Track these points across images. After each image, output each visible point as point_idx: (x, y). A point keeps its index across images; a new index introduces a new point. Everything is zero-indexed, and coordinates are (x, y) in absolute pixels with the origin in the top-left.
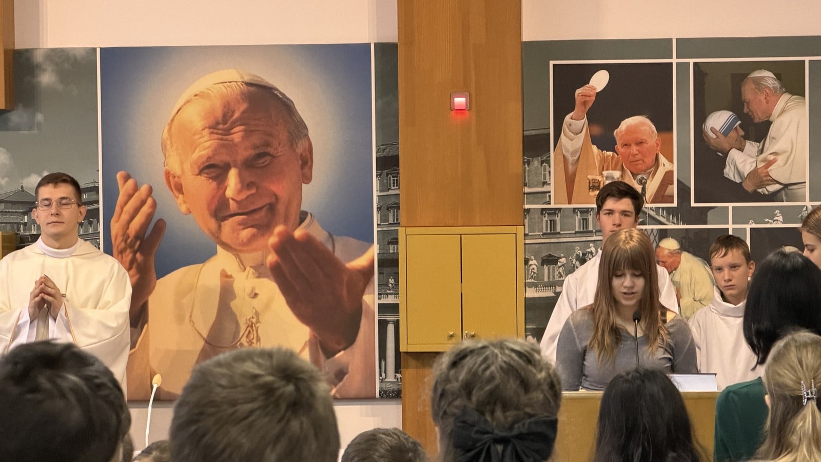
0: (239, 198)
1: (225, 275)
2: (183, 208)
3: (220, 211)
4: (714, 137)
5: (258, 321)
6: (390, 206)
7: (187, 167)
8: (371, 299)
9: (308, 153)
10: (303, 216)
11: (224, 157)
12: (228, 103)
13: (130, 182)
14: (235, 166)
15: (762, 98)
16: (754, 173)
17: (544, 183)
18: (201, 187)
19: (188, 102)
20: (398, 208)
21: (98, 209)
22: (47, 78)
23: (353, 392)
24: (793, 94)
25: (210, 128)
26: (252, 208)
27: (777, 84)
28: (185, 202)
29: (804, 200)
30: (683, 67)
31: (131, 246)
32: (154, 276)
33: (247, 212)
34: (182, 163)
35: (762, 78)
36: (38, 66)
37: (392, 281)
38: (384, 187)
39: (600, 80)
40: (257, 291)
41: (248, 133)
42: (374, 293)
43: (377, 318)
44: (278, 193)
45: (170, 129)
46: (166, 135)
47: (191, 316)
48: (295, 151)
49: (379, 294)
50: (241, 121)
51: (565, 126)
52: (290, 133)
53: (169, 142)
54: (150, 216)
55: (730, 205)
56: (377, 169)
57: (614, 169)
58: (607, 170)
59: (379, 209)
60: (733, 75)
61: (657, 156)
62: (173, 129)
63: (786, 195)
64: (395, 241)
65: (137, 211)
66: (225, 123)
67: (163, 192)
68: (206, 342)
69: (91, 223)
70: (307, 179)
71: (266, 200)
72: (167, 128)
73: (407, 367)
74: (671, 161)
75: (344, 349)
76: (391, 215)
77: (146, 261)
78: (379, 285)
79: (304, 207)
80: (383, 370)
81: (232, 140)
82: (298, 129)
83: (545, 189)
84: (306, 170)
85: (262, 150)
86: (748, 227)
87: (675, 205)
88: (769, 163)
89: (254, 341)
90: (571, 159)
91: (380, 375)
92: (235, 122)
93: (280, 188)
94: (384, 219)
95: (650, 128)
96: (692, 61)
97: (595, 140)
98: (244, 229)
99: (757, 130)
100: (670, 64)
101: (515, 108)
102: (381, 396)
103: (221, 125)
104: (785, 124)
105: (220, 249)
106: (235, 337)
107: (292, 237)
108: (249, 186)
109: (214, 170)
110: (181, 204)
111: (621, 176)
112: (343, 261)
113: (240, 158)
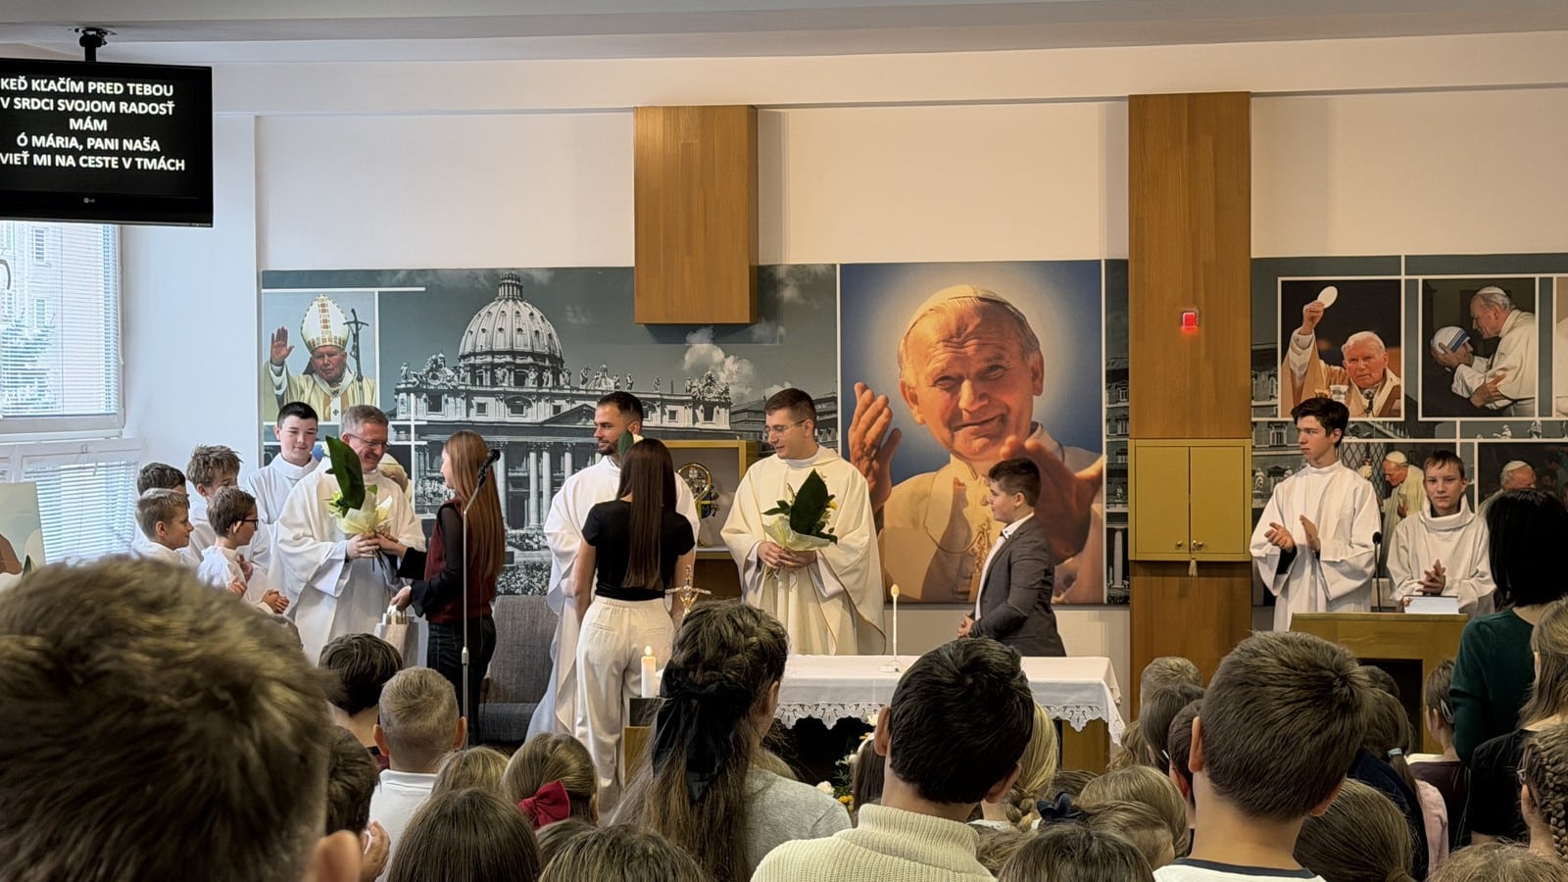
0: (972, 409)
1: (958, 484)
2: (918, 419)
3: (953, 421)
4: (1443, 352)
6: (1119, 418)
7: (922, 378)
8: (1100, 508)
9: (1039, 366)
10: (1033, 427)
11: (957, 370)
12: (962, 318)
13: (868, 393)
14: (968, 378)
15: (1491, 314)
16: (1483, 388)
18: (934, 398)
19: (923, 316)
20: (1127, 420)
21: (836, 419)
22: (789, 293)
23: (1081, 599)
24: (1523, 310)
25: (944, 341)
26: (984, 419)
27: (1507, 301)
28: (919, 412)
29: (1534, 416)
30: (1411, 284)
31: (868, 454)
32: (890, 483)
33: (979, 422)
34: (917, 374)
35: (1492, 294)
36: (780, 282)
37: (1120, 491)
38: (1112, 400)
39: (1328, 297)
41: (981, 346)
42: (1102, 502)
43: (1105, 526)
44: (1010, 404)
45: (906, 342)
46: (902, 348)
47: (924, 522)
48: (1026, 363)
49: (1108, 503)
50: (975, 334)
51: (1292, 340)
52: (1022, 346)
53: (904, 355)
54: (886, 426)
55: (1458, 420)
56: (1107, 382)
57: (1342, 383)
58: (1334, 384)
59: (1108, 420)
60: (1462, 292)
61: (1385, 371)
62: (908, 343)
63: (1515, 409)
64: (1124, 452)
65: (873, 421)
66: (959, 336)
67: (899, 402)
68: (939, 547)
69: (829, 432)
70: (1038, 391)
71: (998, 412)
72: (903, 341)
73: (1135, 575)
74: (1399, 376)
75: (1073, 556)
76: (1119, 427)
77: (882, 469)
78: (1108, 495)
79: (1033, 419)
81: (965, 353)
82: (1030, 343)
83: (1272, 402)
84: (1037, 382)
85: (994, 363)
86: (1476, 441)
87: (1402, 419)
88: (1499, 379)
90: (1298, 373)
91: (1108, 582)
92: (968, 336)
93: (1012, 399)
94: (1113, 430)
95: (1378, 343)
96: (1420, 278)
97: (1322, 355)
98: (976, 439)
99: (1485, 346)
100: (1399, 281)
101: (1243, 325)
102: (1109, 602)
103: (955, 338)
104: (1513, 343)
105: (952, 458)
106: (966, 543)
107: (1022, 447)
108: (982, 397)
109: (948, 381)
110: (915, 414)
111: (1349, 390)
112: (1072, 471)
113: (973, 370)
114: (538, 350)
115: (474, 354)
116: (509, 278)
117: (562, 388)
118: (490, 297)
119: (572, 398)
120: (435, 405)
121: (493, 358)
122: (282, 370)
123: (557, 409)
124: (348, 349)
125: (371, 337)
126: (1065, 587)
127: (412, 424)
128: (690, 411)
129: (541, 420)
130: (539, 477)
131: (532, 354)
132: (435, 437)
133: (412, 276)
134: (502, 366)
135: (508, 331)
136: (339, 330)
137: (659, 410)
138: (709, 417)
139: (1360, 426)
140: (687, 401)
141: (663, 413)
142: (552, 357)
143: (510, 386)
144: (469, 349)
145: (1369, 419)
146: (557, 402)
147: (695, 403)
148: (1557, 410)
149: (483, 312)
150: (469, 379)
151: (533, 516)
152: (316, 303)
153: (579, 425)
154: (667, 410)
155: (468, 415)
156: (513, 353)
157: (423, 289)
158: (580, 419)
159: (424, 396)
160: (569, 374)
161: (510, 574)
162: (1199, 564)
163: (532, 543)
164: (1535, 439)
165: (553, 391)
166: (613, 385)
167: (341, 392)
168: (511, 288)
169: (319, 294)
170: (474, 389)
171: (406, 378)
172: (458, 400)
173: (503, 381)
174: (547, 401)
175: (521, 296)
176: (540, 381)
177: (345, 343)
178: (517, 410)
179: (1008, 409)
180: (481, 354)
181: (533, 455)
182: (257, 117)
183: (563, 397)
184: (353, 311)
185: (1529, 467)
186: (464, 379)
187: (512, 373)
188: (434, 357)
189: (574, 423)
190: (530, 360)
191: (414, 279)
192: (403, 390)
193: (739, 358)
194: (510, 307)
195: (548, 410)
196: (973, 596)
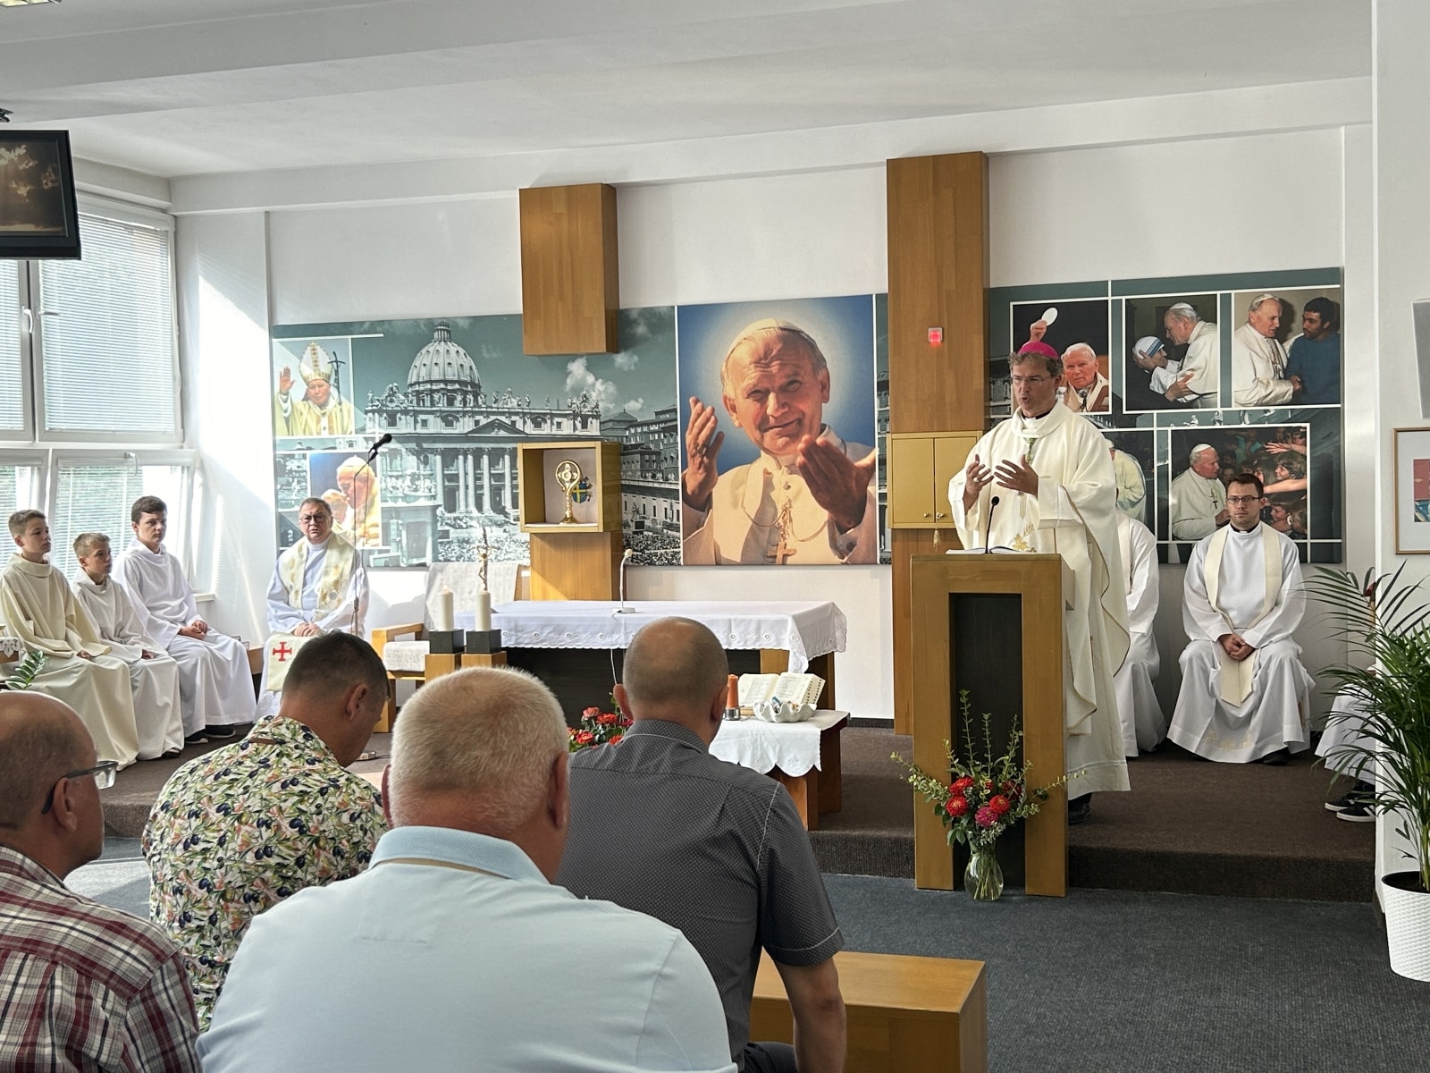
0: (775, 416)
1: (766, 473)
2: (737, 424)
3: (762, 425)
4: (1142, 357)
5: (790, 507)
7: (739, 391)
8: (873, 489)
9: (826, 379)
10: (823, 428)
11: (766, 385)
12: (768, 344)
13: (699, 404)
14: (773, 391)
15: (1182, 325)
16: (1175, 386)
17: (1006, 398)
18: (748, 407)
19: (739, 344)
20: (889, 420)
21: (677, 425)
22: (641, 330)
23: (860, 559)
24: (1207, 321)
25: (755, 363)
26: (786, 422)
27: (1194, 314)
28: (737, 419)
29: (1216, 407)
30: (1117, 304)
31: (700, 452)
32: (717, 473)
33: (782, 425)
34: (735, 390)
35: (1182, 309)
36: (635, 321)
38: (882, 404)
40: (789, 484)
41: (782, 366)
43: (878, 503)
44: (804, 410)
45: (726, 366)
46: (724, 369)
47: (742, 503)
48: (817, 378)
50: (777, 357)
52: (813, 364)
53: (726, 374)
54: (713, 430)
55: (1155, 412)
56: (877, 390)
59: (879, 421)
60: (1157, 308)
61: (1096, 374)
62: (728, 364)
63: (1201, 403)
64: (885, 445)
65: (704, 426)
66: (766, 358)
68: (753, 522)
69: (672, 435)
70: (826, 399)
71: (796, 416)
72: (724, 363)
73: (896, 541)
74: (1107, 378)
75: (854, 527)
76: (884, 426)
77: (710, 463)
79: (822, 422)
80: (882, 543)
81: (771, 372)
82: (819, 362)
84: (825, 392)
85: (792, 378)
86: (1169, 429)
88: (1188, 378)
89: (788, 521)
92: (773, 358)
93: (806, 407)
94: (881, 428)
95: (1090, 352)
96: (1124, 298)
98: (780, 438)
99: (1177, 351)
100: (1107, 301)
103: (762, 361)
104: (1201, 346)
105: (762, 452)
106: (774, 518)
107: (815, 443)
108: (783, 405)
109: (758, 394)
110: (735, 420)
111: (1067, 391)
112: (852, 461)
113: (777, 385)
114: (463, 378)
115: (419, 383)
116: (441, 325)
117: (480, 407)
118: (428, 340)
119: (488, 414)
120: (392, 423)
121: (432, 385)
122: (287, 399)
123: (477, 422)
124: (332, 381)
125: (348, 371)
126: (848, 551)
127: (377, 436)
128: (572, 422)
129: (466, 431)
130: (466, 474)
131: (459, 382)
132: (393, 446)
133: (374, 326)
134: (438, 391)
135: (441, 365)
137: (549, 421)
138: (584, 426)
140: (569, 415)
141: (552, 424)
142: (472, 384)
143: (443, 406)
144: (414, 380)
146: (477, 418)
147: (575, 416)
148: (1236, 402)
149: (424, 351)
150: (415, 402)
151: (462, 503)
152: (309, 348)
153: (493, 434)
154: (555, 422)
155: (415, 429)
156: (446, 382)
157: (382, 335)
158: (493, 430)
159: (385, 415)
160: (485, 396)
161: (447, 546)
163: (462, 523)
164: (1218, 426)
165: (474, 409)
166: (515, 404)
167: (328, 414)
168: (443, 332)
169: (310, 342)
170: (419, 409)
171: (372, 402)
172: (408, 417)
173: (439, 403)
174: (470, 417)
175: (450, 338)
176: (464, 402)
177: (329, 377)
178: (449, 424)
179: (803, 412)
180: (424, 382)
181: (461, 457)
182: (266, 213)
183: (481, 413)
184: (334, 353)
185: (1213, 449)
186: (411, 402)
187: (445, 396)
188: (391, 386)
189: (489, 433)
190: (457, 386)
191: (375, 328)
192: (370, 411)
193: (606, 380)
194: (442, 347)
195: (471, 423)
196: (779, 559)
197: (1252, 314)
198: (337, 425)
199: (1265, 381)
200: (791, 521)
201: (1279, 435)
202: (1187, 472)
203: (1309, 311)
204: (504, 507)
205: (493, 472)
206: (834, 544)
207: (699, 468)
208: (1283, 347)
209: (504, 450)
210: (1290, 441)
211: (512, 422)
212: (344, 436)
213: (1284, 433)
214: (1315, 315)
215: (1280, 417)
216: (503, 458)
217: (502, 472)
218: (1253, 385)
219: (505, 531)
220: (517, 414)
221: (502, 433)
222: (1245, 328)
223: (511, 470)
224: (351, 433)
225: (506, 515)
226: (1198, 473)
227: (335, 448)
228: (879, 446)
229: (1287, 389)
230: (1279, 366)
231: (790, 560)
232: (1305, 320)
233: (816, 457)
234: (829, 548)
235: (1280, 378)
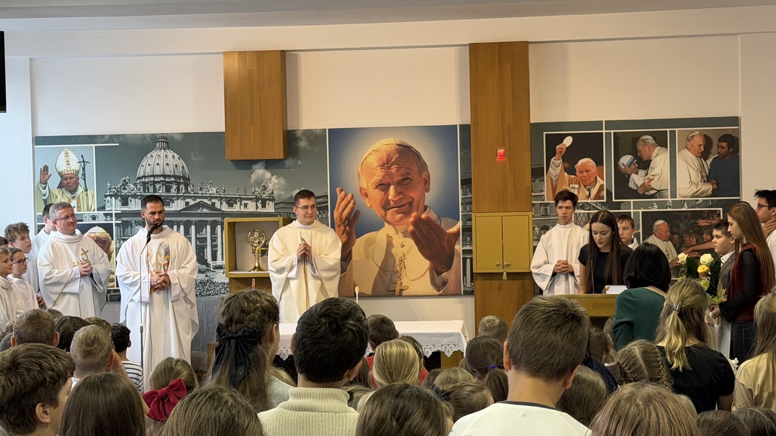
0: (395, 200)
1: (389, 237)
2: (368, 205)
3: (386, 206)
4: (624, 168)
5: (405, 258)
6: (467, 203)
7: (370, 185)
8: (459, 247)
9: (428, 178)
10: (426, 208)
11: (388, 180)
12: (389, 154)
13: (343, 193)
14: (393, 185)
15: (647, 149)
16: (643, 185)
18: (377, 194)
19: (370, 154)
20: (471, 203)
21: (328, 206)
22: (303, 144)
23: (450, 292)
24: (662, 147)
25: (380, 166)
26: (400, 205)
27: (654, 142)
29: (668, 198)
30: (608, 135)
31: (344, 223)
32: (356, 237)
34: (367, 183)
35: (647, 139)
36: (299, 138)
37: (468, 239)
38: (464, 194)
39: (568, 141)
40: (404, 244)
41: (399, 168)
42: (460, 245)
43: (462, 256)
44: (413, 197)
45: (361, 167)
46: (360, 170)
47: (372, 256)
48: (421, 176)
49: (463, 245)
50: (395, 163)
51: (551, 162)
52: (419, 168)
53: (361, 173)
54: (352, 209)
55: (632, 201)
56: (461, 185)
57: (575, 184)
58: (572, 184)
59: (462, 204)
60: (632, 138)
61: (596, 177)
62: (363, 167)
63: (659, 195)
64: (470, 220)
65: (346, 206)
66: (388, 164)
68: (380, 268)
69: (324, 212)
70: (428, 190)
71: (408, 201)
72: (360, 167)
73: (476, 280)
74: (603, 179)
75: (446, 271)
76: (468, 207)
77: (351, 230)
78: (463, 241)
79: (426, 204)
80: (465, 281)
81: (391, 172)
82: (423, 166)
83: (542, 193)
84: (427, 185)
85: (406, 176)
86: (641, 211)
87: (605, 200)
88: (651, 180)
89: (403, 268)
90: (554, 179)
91: (464, 284)
92: (393, 163)
93: (414, 195)
94: (464, 209)
95: (593, 164)
96: (612, 132)
97: (566, 170)
98: (397, 214)
99: (644, 164)
100: (602, 133)
101: (527, 155)
102: (464, 294)
103: (386, 165)
104: (658, 161)
105: (385, 223)
106: (393, 266)
107: (420, 218)
108: (400, 194)
109: (383, 186)
110: (367, 203)
111: (579, 187)
112: (445, 229)
113: (395, 180)
114: (177, 174)
115: (145, 177)
116: (161, 138)
117: (190, 193)
118: (152, 148)
119: (195, 198)
120: (125, 202)
121: (154, 178)
122: (46, 186)
124: (80, 175)
125: (92, 169)
126: (442, 287)
127: (114, 212)
128: (255, 203)
129: (179, 209)
131: (174, 176)
132: (125, 219)
133: (112, 138)
134: (159, 182)
135: (161, 165)
136: (75, 166)
137: (239, 203)
138: (264, 206)
139: (585, 205)
140: (253, 198)
141: (241, 204)
142: (184, 177)
143: (163, 192)
144: (141, 174)
145: (589, 201)
146: (187, 200)
147: (257, 199)
148: (679, 195)
149: (149, 156)
150: (142, 189)
152: (63, 152)
153: (199, 211)
154: (243, 203)
156: (164, 176)
157: (118, 144)
158: (199, 208)
159: (119, 198)
160: (193, 186)
162: (508, 274)
164: (669, 209)
165: (185, 195)
166: (215, 191)
167: (76, 197)
168: (162, 143)
169: (64, 148)
171: (110, 189)
172: (137, 200)
173: (160, 190)
174: (182, 199)
175: (168, 147)
176: (178, 190)
177: (78, 172)
179: (413, 199)
180: (149, 176)
182: (31, 59)
183: (190, 197)
184: (82, 156)
185: (666, 223)
186: (139, 190)
187: (164, 186)
188: (124, 178)
189: (196, 210)
190: (173, 179)
191: (113, 140)
192: (108, 196)
193: (279, 176)
194: (162, 153)
195: (182, 204)
196: (397, 292)
197: (688, 142)
198: (83, 205)
199: (696, 183)
200: (405, 267)
201: (704, 215)
202: (651, 237)
203: (721, 142)
204: (207, 260)
205: (198, 236)
206: (433, 283)
207: (343, 234)
208: (706, 163)
209: (206, 222)
210: (711, 219)
211: (212, 203)
212: (89, 212)
213: (708, 214)
214: (724, 144)
215: (705, 204)
216: (206, 227)
217: (205, 236)
218: (688, 185)
219: (206, 276)
220: (216, 198)
221: (205, 211)
222: (683, 151)
223: (211, 235)
224: (94, 210)
225: (208, 265)
226: (658, 238)
227: (82, 221)
228: (462, 220)
229: (708, 187)
230: (704, 174)
231: (404, 293)
232: (718, 147)
233: (421, 227)
234: (430, 284)
235: (705, 181)
